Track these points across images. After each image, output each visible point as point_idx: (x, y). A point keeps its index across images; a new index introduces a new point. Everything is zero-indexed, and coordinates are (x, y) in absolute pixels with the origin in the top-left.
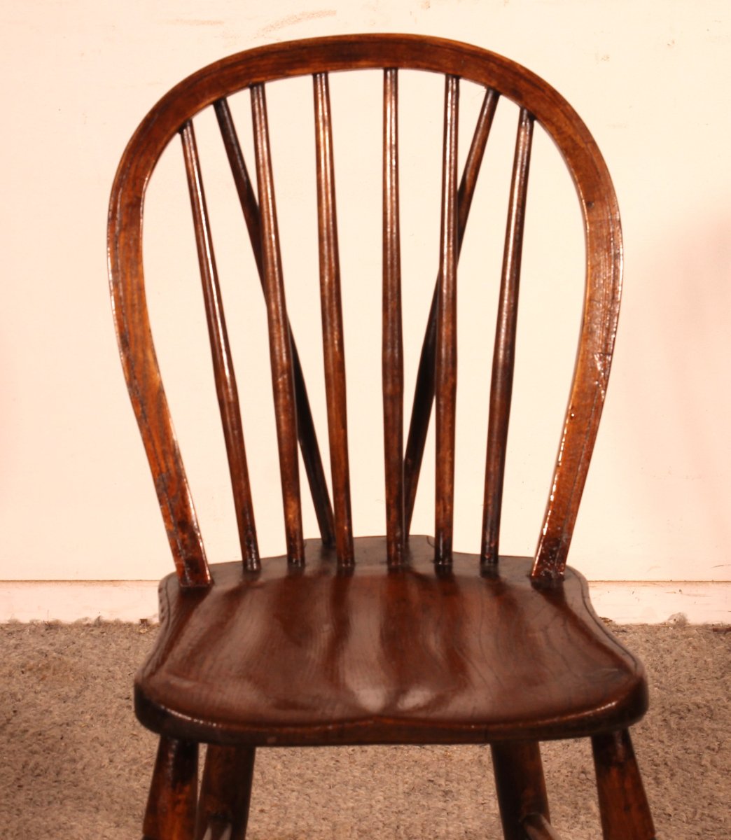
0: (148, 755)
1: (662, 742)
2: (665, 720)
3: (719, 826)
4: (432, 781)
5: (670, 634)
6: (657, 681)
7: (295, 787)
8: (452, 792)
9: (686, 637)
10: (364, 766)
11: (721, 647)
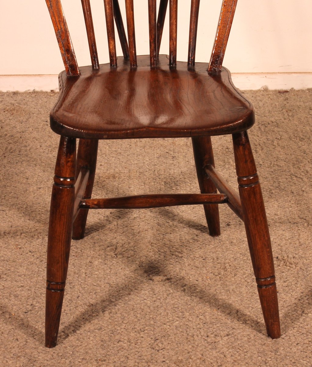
0: (55, 144)
1: (258, 136)
2: (259, 128)
3: (280, 169)
4: (168, 153)
5: (261, 94)
6: (257, 112)
7: (114, 156)
8: (176, 157)
9: (268, 95)
10: (141, 147)
11: (282, 99)
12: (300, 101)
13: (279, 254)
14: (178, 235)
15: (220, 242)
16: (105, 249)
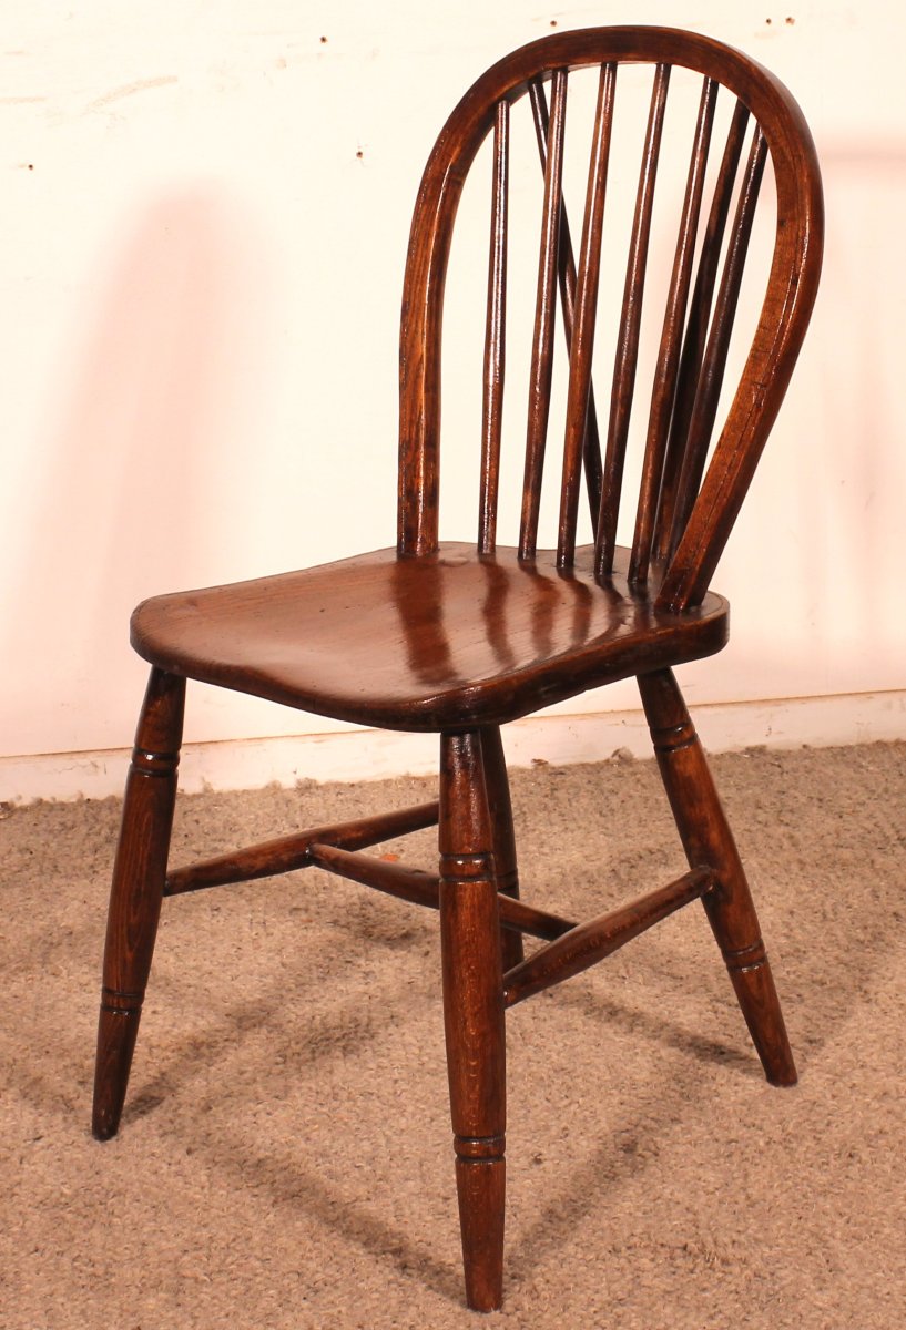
0: (18, 959)
1: (612, 896)
2: (614, 870)
4: (349, 962)
5: (614, 771)
6: (603, 827)
7: (192, 982)
8: (373, 972)
9: (634, 774)
10: (270, 951)
12: (726, 786)
13: (690, 1237)
14: (390, 1201)
15: (515, 1215)
16: (176, 1261)
